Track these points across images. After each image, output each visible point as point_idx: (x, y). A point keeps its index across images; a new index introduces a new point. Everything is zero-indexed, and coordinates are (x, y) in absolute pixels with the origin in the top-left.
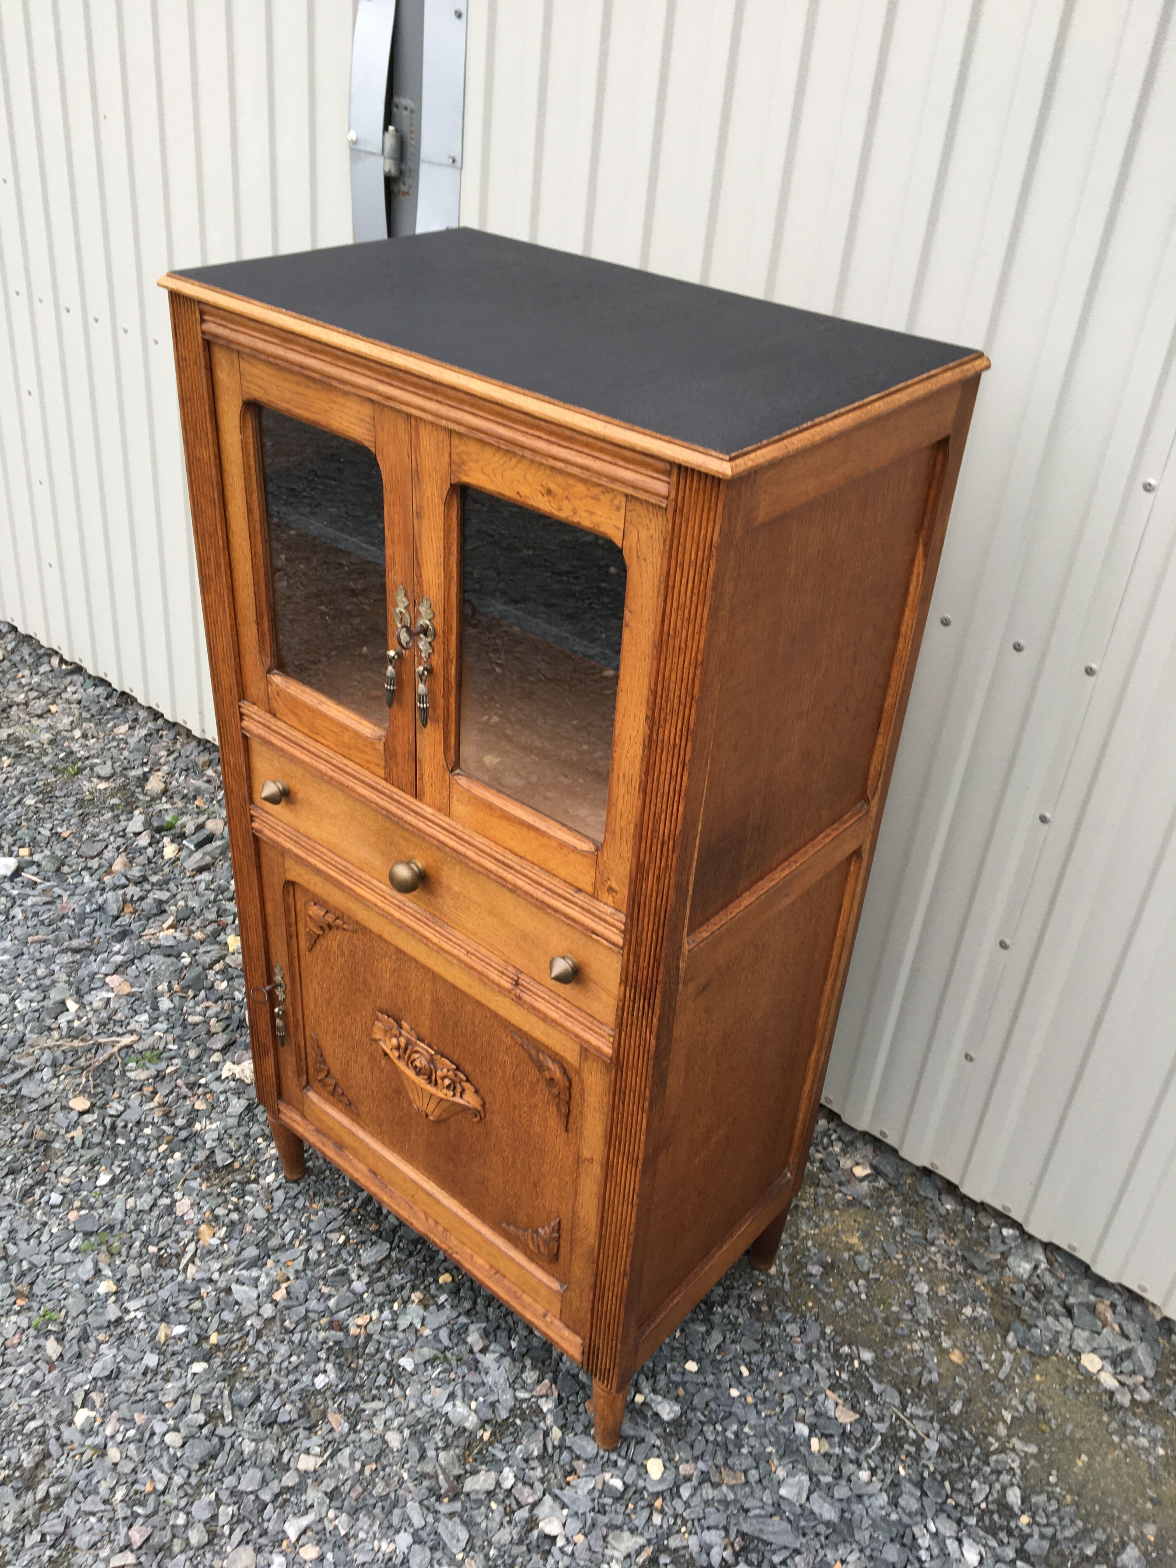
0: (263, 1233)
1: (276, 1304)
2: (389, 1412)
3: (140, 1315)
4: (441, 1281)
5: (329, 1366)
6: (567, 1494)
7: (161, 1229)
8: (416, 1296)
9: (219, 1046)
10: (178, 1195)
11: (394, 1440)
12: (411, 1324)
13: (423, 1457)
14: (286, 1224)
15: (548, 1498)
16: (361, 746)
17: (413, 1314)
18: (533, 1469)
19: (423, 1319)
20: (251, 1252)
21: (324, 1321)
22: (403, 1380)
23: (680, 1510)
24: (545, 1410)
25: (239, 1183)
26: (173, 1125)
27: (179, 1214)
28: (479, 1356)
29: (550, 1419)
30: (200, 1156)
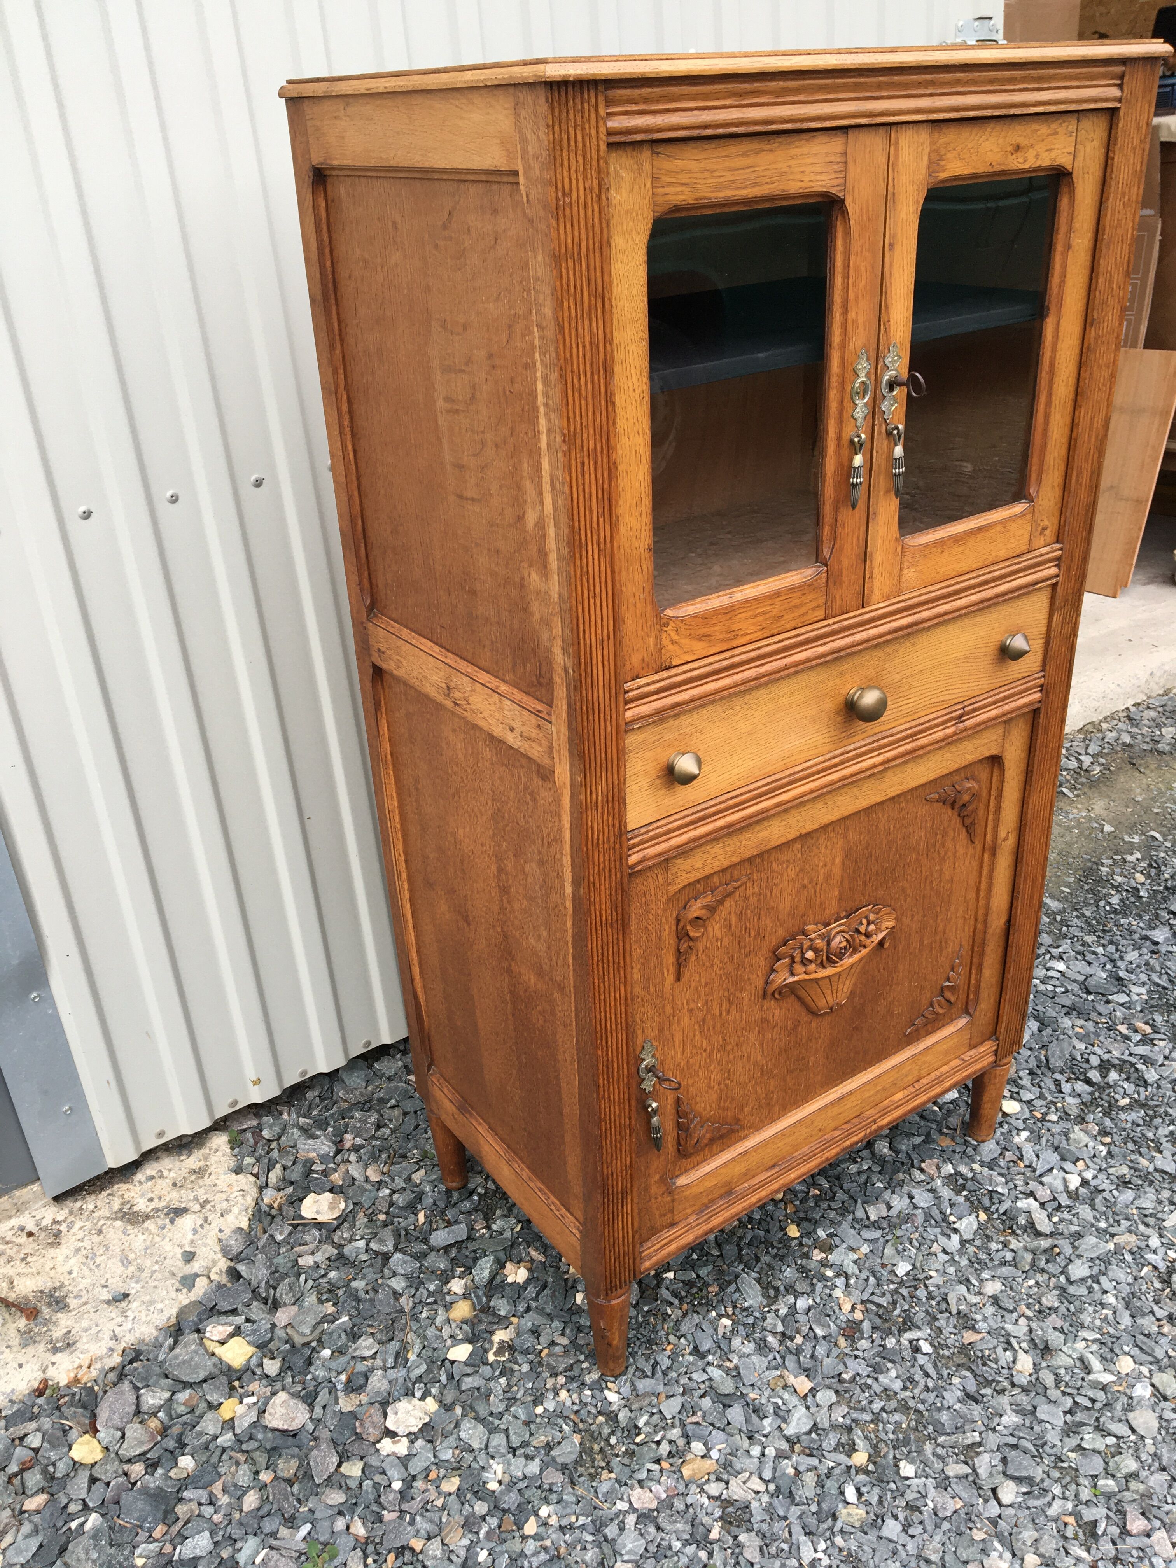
0: (706, 1403)
1: (813, 1391)
2: (962, 1289)
3: (822, 1546)
4: (797, 1234)
5: (908, 1335)
6: (1040, 1168)
7: (679, 1526)
8: (817, 1255)
9: (335, 1460)
10: (622, 1506)
11: (993, 1288)
12: (855, 1262)
13: (1015, 1264)
14: (695, 1376)
15: (1045, 1179)
16: (797, 601)
17: (843, 1257)
18: (1016, 1186)
19: (852, 1249)
20: (736, 1414)
21: (842, 1342)
22: (921, 1277)
23: (1044, 1103)
24: (953, 1171)
25: (613, 1433)
26: (483, 1518)
27: (654, 1505)
28: (893, 1212)
29: (963, 1169)
30: (555, 1478)
